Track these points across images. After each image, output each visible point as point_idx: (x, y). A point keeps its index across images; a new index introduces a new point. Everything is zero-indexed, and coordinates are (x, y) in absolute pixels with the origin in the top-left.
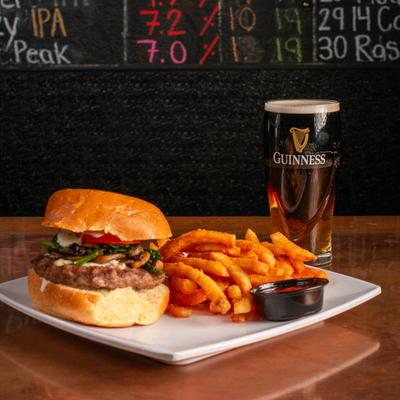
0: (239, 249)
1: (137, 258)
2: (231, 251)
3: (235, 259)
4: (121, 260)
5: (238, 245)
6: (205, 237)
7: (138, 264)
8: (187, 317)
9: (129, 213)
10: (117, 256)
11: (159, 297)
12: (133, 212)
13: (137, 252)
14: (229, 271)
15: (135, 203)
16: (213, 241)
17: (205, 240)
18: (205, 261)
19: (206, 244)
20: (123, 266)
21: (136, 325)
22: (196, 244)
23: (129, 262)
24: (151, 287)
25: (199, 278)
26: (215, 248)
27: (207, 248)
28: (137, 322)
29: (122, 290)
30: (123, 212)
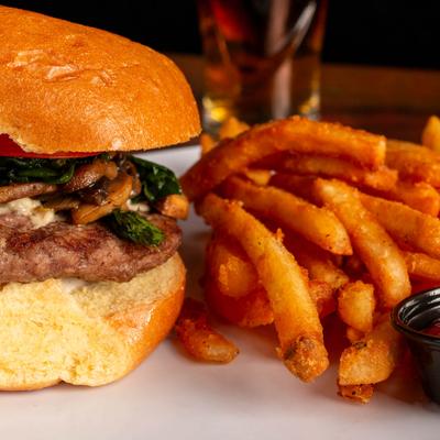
0: (394, 174)
1: (87, 197)
2: (373, 179)
3: (377, 202)
4: (45, 200)
5: (390, 164)
6: (308, 138)
7: (88, 214)
8: (221, 361)
9: (54, 71)
10: (26, 188)
11: (142, 307)
12: (68, 69)
13: (90, 178)
14: (353, 238)
15: (79, 44)
16: (325, 149)
17: (307, 146)
18: (298, 202)
19: (311, 154)
20: (48, 217)
21: (61, 384)
22: (286, 155)
23: (64, 205)
24: (124, 277)
25: (262, 257)
26: (331, 168)
27: (312, 166)
28: (66, 377)
29: (28, 288)
30: (32, 68)
